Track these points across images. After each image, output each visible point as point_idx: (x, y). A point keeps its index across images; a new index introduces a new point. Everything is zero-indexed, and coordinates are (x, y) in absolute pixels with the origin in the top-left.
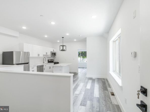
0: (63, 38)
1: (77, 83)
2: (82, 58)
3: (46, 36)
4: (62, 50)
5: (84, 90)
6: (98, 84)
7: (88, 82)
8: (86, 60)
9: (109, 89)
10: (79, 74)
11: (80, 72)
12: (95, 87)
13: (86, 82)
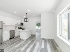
0: (26, 14)
1: (35, 43)
2: (38, 27)
3: (15, 12)
4: (26, 21)
5: (40, 50)
6: (49, 44)
7: (42, 42)
8: (40, 28)
9: (57, 48)
10: (36, 35)
11: (37, 35)
12: (47, 46)
13: (41, 42)
